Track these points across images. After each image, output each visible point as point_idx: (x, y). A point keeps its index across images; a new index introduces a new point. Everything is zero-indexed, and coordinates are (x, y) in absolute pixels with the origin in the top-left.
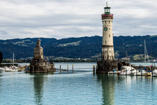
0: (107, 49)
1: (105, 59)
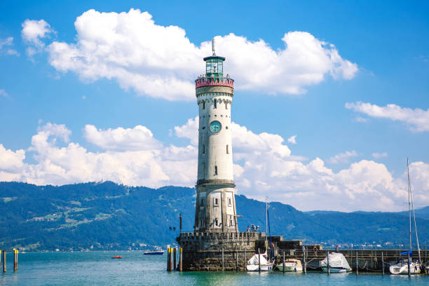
0: (220, 193)
1: (215, 227)
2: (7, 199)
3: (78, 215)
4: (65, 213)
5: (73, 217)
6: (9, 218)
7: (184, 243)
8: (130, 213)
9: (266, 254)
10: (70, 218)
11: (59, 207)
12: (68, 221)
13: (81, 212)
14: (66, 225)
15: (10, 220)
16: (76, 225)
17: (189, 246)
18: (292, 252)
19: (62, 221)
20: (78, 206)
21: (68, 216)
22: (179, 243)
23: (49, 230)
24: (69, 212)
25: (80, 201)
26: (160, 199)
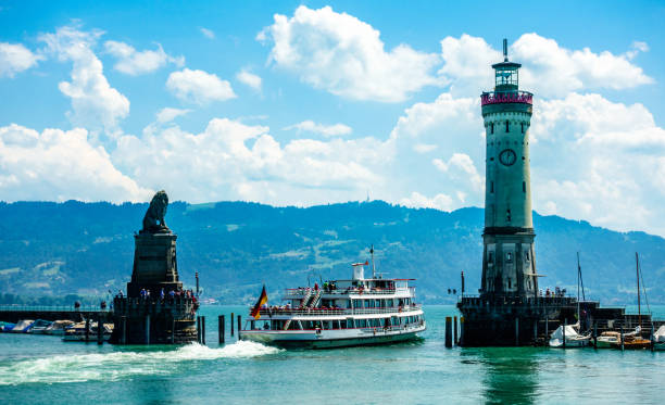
0: (514, 245)
1: (508, 290)
2: (232, 227)
3: (334, 251)
4: (315, 248)
5: (326, 254)
6: (235, 255)
7: (466, 310)
8: (412, 249)
9: (578, 325)
10: (321, 255)
11: (306, 239)
12: (318, 259)
13: (338, 247)
14: (316, 266)
15: (237, 258)
16: (331, 266)
17: (474, 315)
18: (610, 323)
19: (311, 260)
20: (333, 238)
21: (319, 252)
22: (461, 310)
23: (292, 273)
24: (321, 245)
25: (336, 230)
26: (456, 227)
